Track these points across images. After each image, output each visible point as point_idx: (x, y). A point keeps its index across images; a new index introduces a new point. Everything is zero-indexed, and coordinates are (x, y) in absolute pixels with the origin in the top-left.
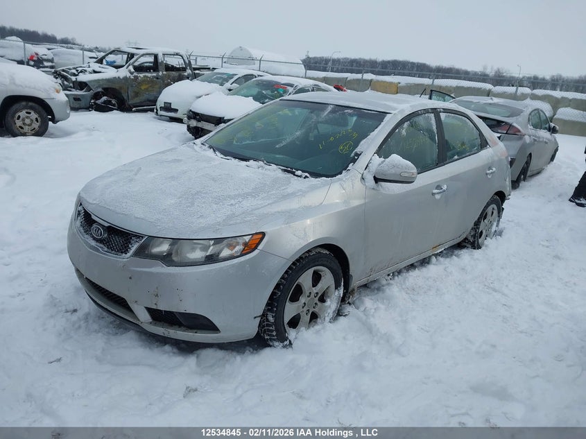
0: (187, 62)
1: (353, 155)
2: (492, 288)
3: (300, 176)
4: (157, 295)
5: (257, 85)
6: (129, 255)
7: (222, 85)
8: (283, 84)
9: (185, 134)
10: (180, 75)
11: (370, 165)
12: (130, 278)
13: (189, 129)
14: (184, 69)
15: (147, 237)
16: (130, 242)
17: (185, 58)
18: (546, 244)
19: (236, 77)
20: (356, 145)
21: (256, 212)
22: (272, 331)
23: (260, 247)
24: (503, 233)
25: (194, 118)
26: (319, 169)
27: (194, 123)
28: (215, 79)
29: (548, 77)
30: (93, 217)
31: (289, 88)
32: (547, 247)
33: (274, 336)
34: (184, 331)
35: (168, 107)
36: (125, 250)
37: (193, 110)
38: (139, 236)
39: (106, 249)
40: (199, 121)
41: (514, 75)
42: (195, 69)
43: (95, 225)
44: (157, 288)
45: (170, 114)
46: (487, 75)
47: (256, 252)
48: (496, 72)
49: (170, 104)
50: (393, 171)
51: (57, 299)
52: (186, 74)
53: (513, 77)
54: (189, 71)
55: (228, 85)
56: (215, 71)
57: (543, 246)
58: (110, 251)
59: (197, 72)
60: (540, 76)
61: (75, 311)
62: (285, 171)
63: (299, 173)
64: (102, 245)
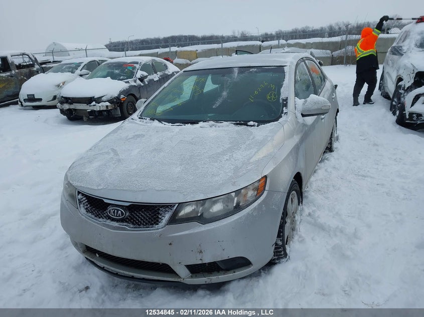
0: (34, 59)
1: (281, 101)
2: (361, 175)
3: (253, 126)
4: (201, 252)
5: (108, 67)
6: (161, 225)
7: (73, 72)
8: (129, 63)
9: (57, 117)
10: (30, 71)
11: (296, 106)
12: (170, 244)
13: (62, 112)
14: (33, 66)
15: (177, 204)
16: (159, 213)
17: (31, 56)
18: (362, 138)
19: (82, 65)
20: (279, 94)
21: (252, 161)
22: (281, 251)
23: (267, 188)
24: (339, 138)
25: (67, 102)
26: (262, 117)
27: (66, 106)
28: (65, 69)
29: (274, 33)
30: (106, 201)
31: (135, 65)
32: (364, 140)
33: (282, 255)
34: (224, 274)
35: (31, 98)
36: (155, 220)
37: (64, 96)
38: (168, 206)
39: (132, 226)
40: (71, 103)
41: (252, 35)
42: (42, 64)
43: (110, 208)
44: (200, 245)
45: (35, 103)
46: (236, 37)
47: (265, 193)
48: (242, 34)
49: (34, 95)
50: (316, 107)
51: (65, 283)
52: (35, 69)
53: (252, 36)
54: (37, 67)
55: (78, 72)
56: (62, 63)
57: (361, 140)
58: (138, 226)
59: (44, 66)
60: (269, 33)
61: (87, 288)
62: (237, 124)
63: (251, 123)
64: (125, 224)
